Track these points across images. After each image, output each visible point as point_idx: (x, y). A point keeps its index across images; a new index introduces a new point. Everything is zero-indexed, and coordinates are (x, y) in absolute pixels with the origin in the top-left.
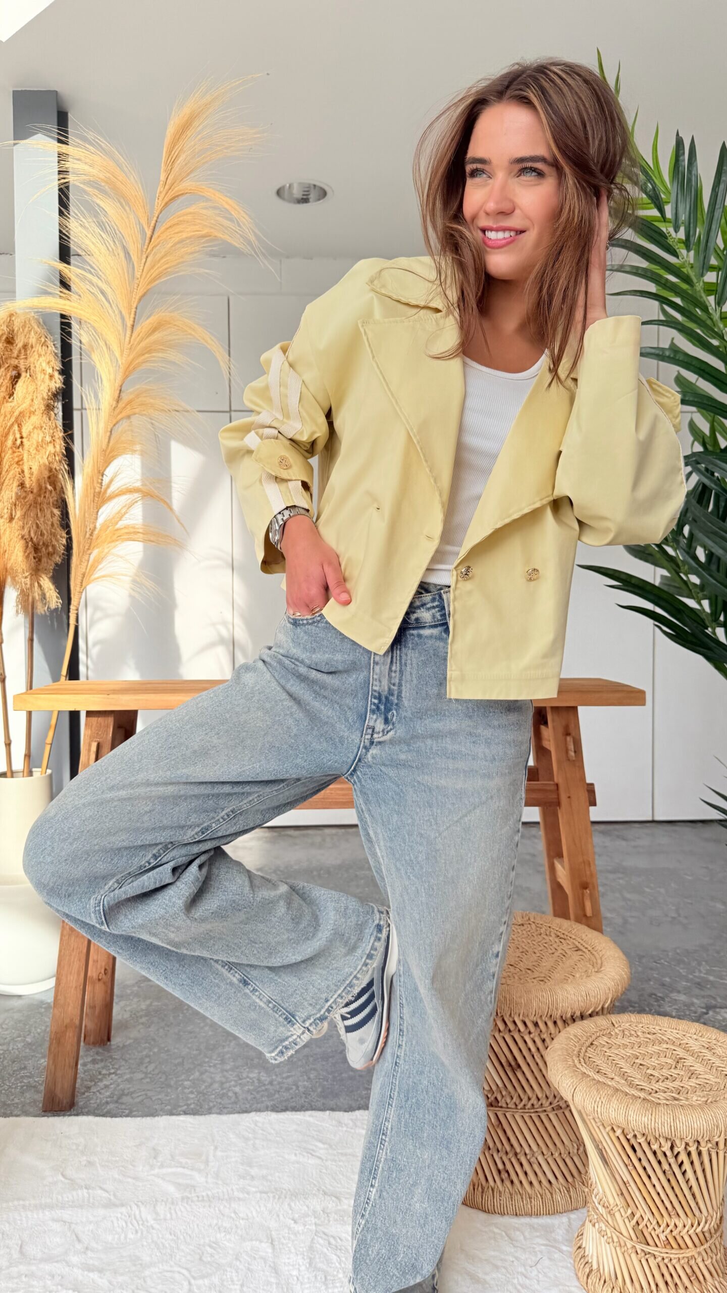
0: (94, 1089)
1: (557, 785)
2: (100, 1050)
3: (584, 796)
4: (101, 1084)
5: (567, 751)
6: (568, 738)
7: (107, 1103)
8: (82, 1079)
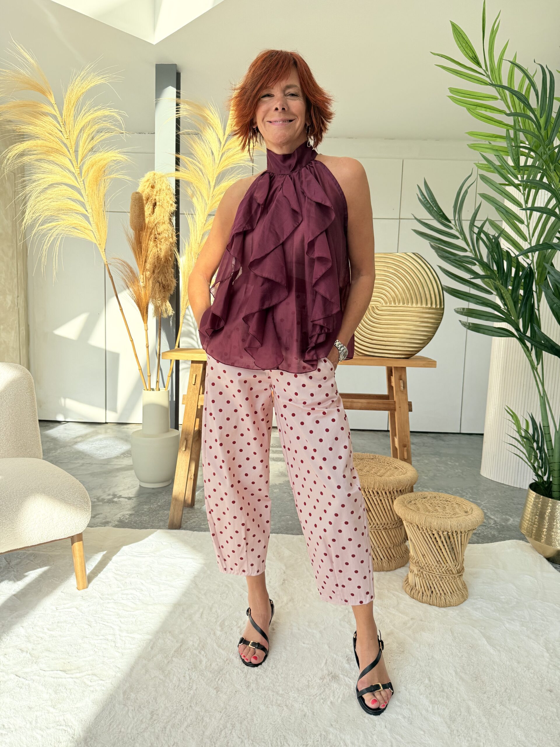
0: (189, 522)
1: (395, 402)
2: (191, 509)
3: (406, 407)
4: (192, 521)
5: (400, 386)
6: (401, 381)
7: (195, 527)
8: (184, 519)
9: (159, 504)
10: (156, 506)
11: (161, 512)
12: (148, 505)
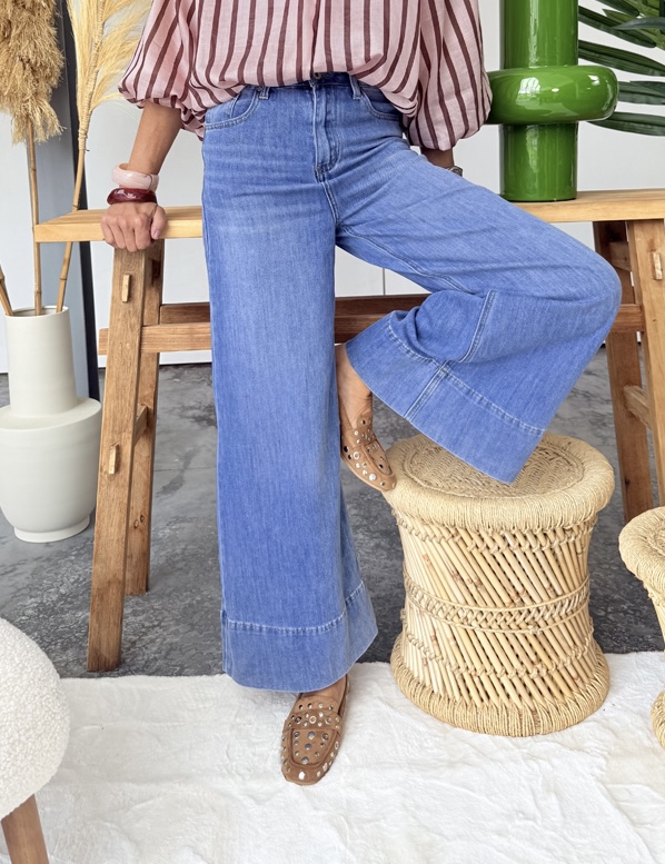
9: (62, 591)
10: (55, 598)
11: (67, 616)
12: (37, 596)
